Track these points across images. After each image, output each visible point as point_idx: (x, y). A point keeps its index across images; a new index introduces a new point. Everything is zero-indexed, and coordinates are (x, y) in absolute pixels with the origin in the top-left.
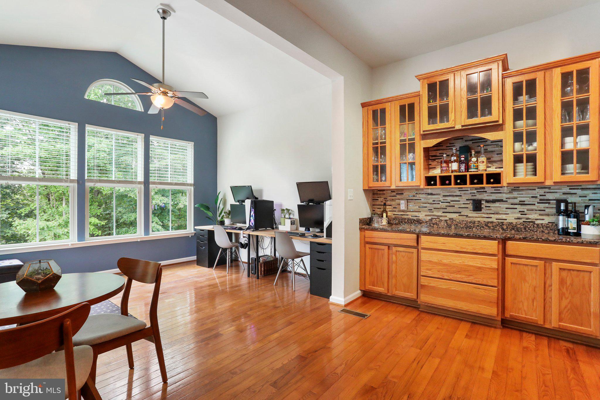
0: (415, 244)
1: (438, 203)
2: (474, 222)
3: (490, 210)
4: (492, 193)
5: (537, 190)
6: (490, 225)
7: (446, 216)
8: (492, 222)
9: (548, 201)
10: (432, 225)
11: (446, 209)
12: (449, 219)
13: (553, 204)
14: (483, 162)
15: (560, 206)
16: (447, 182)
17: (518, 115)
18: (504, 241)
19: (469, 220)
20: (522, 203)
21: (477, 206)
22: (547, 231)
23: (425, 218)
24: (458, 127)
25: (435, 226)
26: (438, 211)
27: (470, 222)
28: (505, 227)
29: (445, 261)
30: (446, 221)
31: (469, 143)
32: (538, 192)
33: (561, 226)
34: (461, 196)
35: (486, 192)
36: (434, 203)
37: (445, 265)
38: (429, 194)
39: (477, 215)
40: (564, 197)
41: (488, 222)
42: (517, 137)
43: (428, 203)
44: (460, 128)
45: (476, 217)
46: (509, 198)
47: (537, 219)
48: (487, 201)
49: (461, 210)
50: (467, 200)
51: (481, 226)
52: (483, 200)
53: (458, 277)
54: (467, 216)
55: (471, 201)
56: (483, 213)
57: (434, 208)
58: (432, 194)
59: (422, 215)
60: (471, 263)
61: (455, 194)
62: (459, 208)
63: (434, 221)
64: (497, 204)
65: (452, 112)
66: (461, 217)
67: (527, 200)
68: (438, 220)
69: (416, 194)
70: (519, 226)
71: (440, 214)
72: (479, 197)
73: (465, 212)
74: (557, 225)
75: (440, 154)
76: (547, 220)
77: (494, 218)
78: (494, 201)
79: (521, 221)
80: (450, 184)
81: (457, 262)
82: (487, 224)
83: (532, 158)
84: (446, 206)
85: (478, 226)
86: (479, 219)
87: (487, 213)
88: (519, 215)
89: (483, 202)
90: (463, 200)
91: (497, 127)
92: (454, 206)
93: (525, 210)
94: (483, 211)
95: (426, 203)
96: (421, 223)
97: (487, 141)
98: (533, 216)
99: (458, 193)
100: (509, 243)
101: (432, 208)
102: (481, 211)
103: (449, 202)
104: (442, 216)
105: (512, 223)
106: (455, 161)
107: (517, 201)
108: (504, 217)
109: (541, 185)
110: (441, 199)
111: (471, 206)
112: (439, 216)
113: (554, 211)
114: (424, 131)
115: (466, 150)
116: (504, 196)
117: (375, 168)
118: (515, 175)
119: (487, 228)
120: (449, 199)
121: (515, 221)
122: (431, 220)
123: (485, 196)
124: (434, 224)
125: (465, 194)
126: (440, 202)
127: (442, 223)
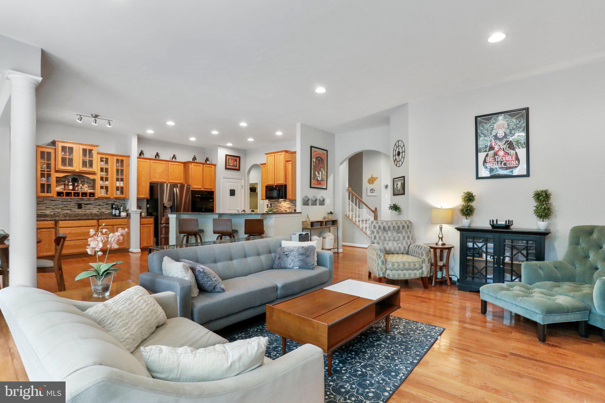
0: (54, 226)
1: (58, 205)
2: (79, 214)
3: (86, 208)
4: (87, 200)
5: (105, 200)
6: (86, 215)
7: (63, 212)
8: (87, 214)
9: (108, 204)
10: (55, 217)
11: (63, 208)
12: (65, 213)
13: (110, 205)
14: (86, 187)
15: (113, 206)
16: (70, 195)
17: (102, 170)
18: (98, 220)
19: (76, 213)
20: (99, 205)
21: (80, 206)
22: (108, 216)
23: (50, 213)
24: (77, 170)
25: (57, 217)
26: (58, 210)
27: (77, 214)
28: (93, 215)
29: (73, 232)
30: (63, 214)
31: (76, 177)
32: (105, 201)
33: (114, 213)
34: (71, 202)
35: (84, 200)
36: (56, 205)
37: (73, 234)
38: (52, 200)
39: (80, 211)
40: (114, 203)
41: (86, 214)
42: (102, 179)
43: (52, 205)
44: (79, 171)
45: (79, 212)
46: (94, 203)
47: (105, 211)
48: (85, 204)
49: (71, 208)
50: (75, 203)
51: (82, 216)
52: (83, 204)
53: (80, 238)
54: (75, 211)
55: (77, 204)
56: (84, 210)
57: (56, 208)
58: (54, 200)
59: (48, 212)
60: (85, 231)
61: (68, 201)
62: (71, 207)
63: (56, 215)
64: (89, 206)
65: (75, 163)
66: (71, 212)
67: (102, 204)
68: (59, 214)
69: (44, 200)
70: (98, 214)
71: (59, 211)
72: (81, 202)
73: (73, 209)
74: (112, 213)
75: (60, 180)
76: (108, 212)
77: (88, 212)
78: (88, 204)
79: (99, 212)
80: (71, 196)
81: (79, 231)
82: (85, 214)
83: (107, 188)
84: (63, 207)
85: (81, 216)
86: (81, 213)
87: (85, 210)
88: (98, 210)
89: (82, 205)
90: (73, 204)
91: (94, 173)
92: (68, 207)
93: (100, 208)
94: (83, 208)
95: (50, 205)
96: (48, 216)
97: (84, 177)
98: (103, 210)
99: (70, 200)
100: (100, 220)
101: (55, 208)
102: (82, 208)
103: (65, 205)
104: (60, 212)
105: (96, 213)
106: (71, 185)
107: (97, 204)
108: (92, 211)
109: (108, 198)
110: (60, 203)
111: (77, 207)
112: (59, 212)
113: (110, 208)
114: (58, 169)
115: (74, 180)
116: (92, 202)
117: (42, 185)
118: (100, 194)
119: (85, 216)
120: (65, 203)
121: (97, 213)
122: (54, 214)
123: (84, 202)
124: (56, 216)
125: (74, 201)
126: (59, 205)
127: (61, 215)
